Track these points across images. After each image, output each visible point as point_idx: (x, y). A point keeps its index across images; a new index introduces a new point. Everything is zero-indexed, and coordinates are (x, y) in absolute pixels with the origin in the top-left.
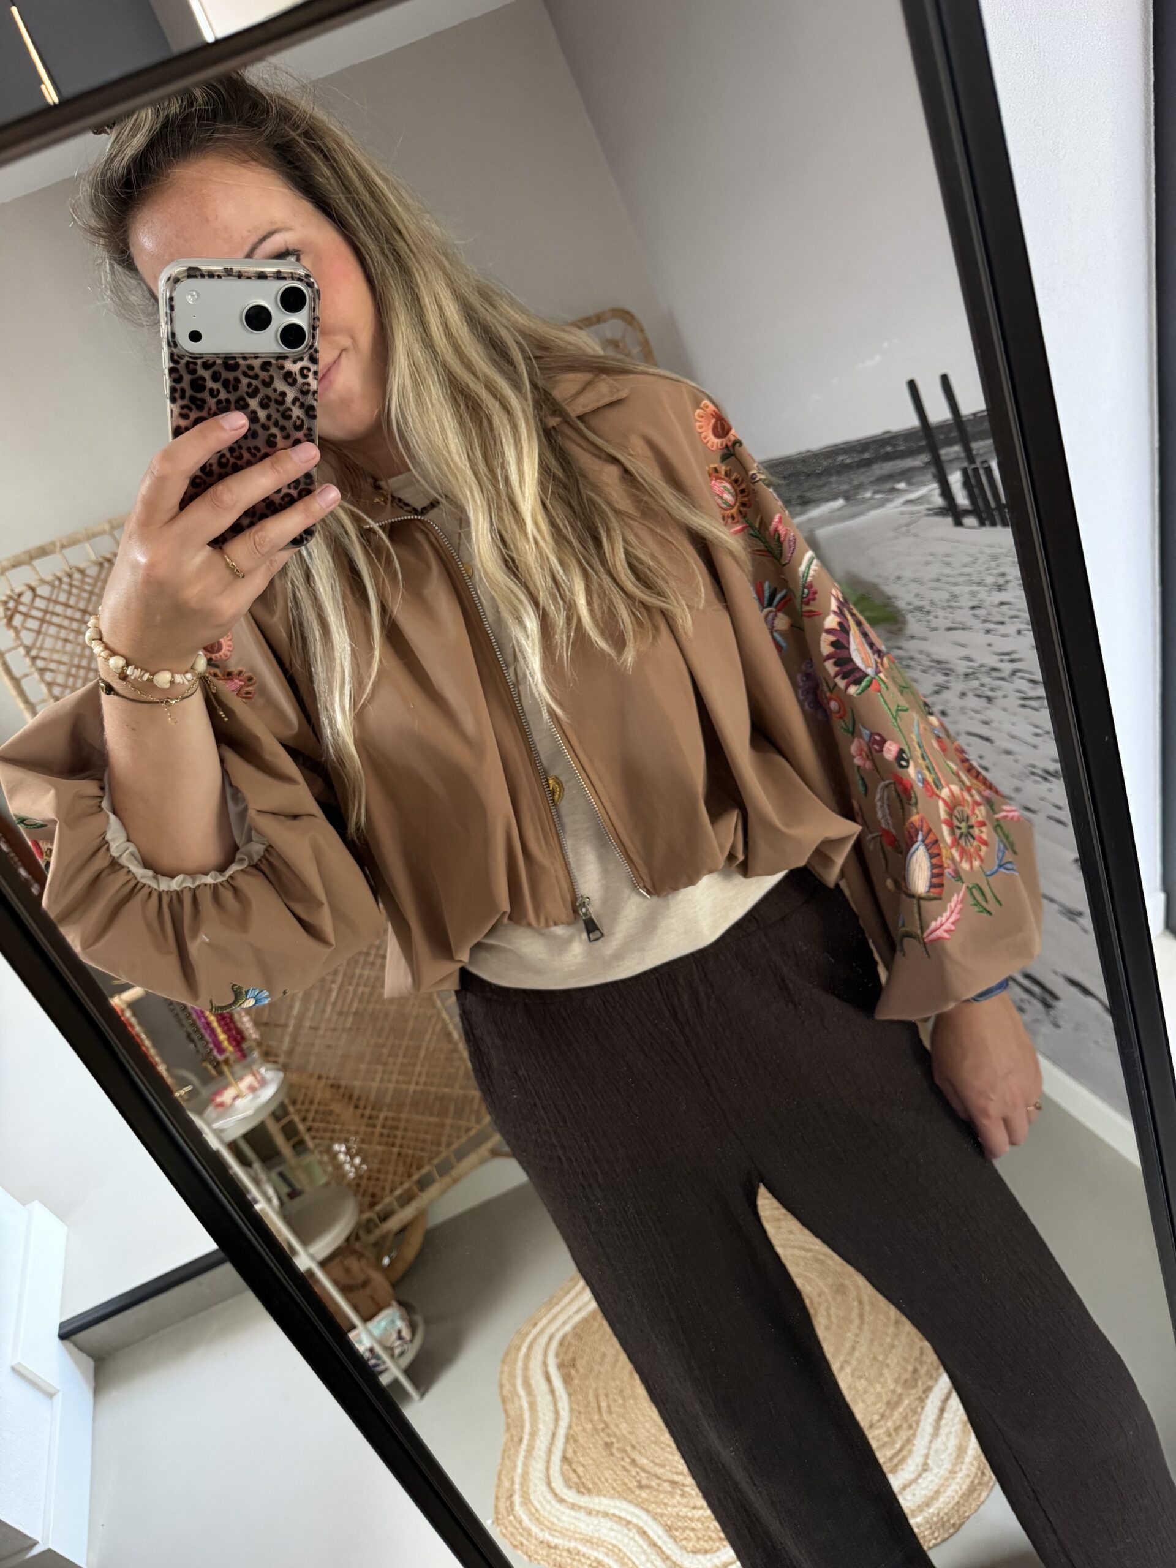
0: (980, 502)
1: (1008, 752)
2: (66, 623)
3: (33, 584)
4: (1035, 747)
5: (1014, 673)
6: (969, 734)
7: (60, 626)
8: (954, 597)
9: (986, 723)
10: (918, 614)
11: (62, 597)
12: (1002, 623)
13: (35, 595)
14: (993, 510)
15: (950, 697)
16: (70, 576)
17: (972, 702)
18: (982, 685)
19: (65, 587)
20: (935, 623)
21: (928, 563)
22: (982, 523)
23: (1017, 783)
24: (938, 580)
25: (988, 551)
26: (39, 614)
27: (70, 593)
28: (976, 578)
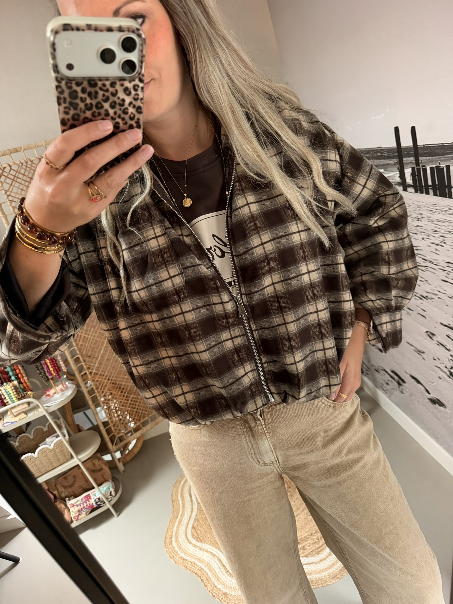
0: (418, 183)
3: (11, 164)
4: (419, 286)
7: (20, 183)
14: (422, 187)
19: (24, 167)
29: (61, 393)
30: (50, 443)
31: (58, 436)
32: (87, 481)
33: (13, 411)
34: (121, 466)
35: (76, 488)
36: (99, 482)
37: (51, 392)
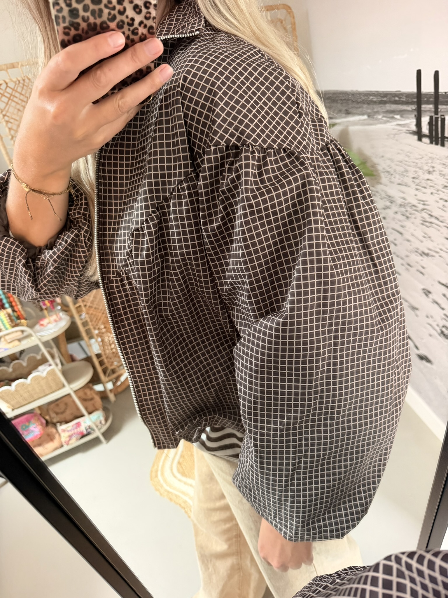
0: (434, 133)
1: (408, 241)
2: (20, 102)
3: (7, 81)
4: (422, 242)
5: (423, 209)
6: (393, 229)
7: (17, 103)
8: (406, 171)
9: (402, 226)
10: (386, 174)
11: (19, 90)
12: (425, 188)
13: (7, 86)
14: (438, 138)
15: (390, 213)
16: (24, 80)
17: (399, 216)
18: (406, 211)
19: (21, 85)
20: (393, 180)
21: (398, 153)
22: (431, 142)
23: (408, 253)
24: (401, 162)
25: (430, 155)
26: (8, 96)
27: (23, 88)
28: (419, 165)
29: (54, 324)
30: (43, 371)
31: (50, 365)
32: (78, 409)
33: (7, 337)
34: (112, 397)
35: (67, 415)
36: (90, 410)
37: (45, 322)
